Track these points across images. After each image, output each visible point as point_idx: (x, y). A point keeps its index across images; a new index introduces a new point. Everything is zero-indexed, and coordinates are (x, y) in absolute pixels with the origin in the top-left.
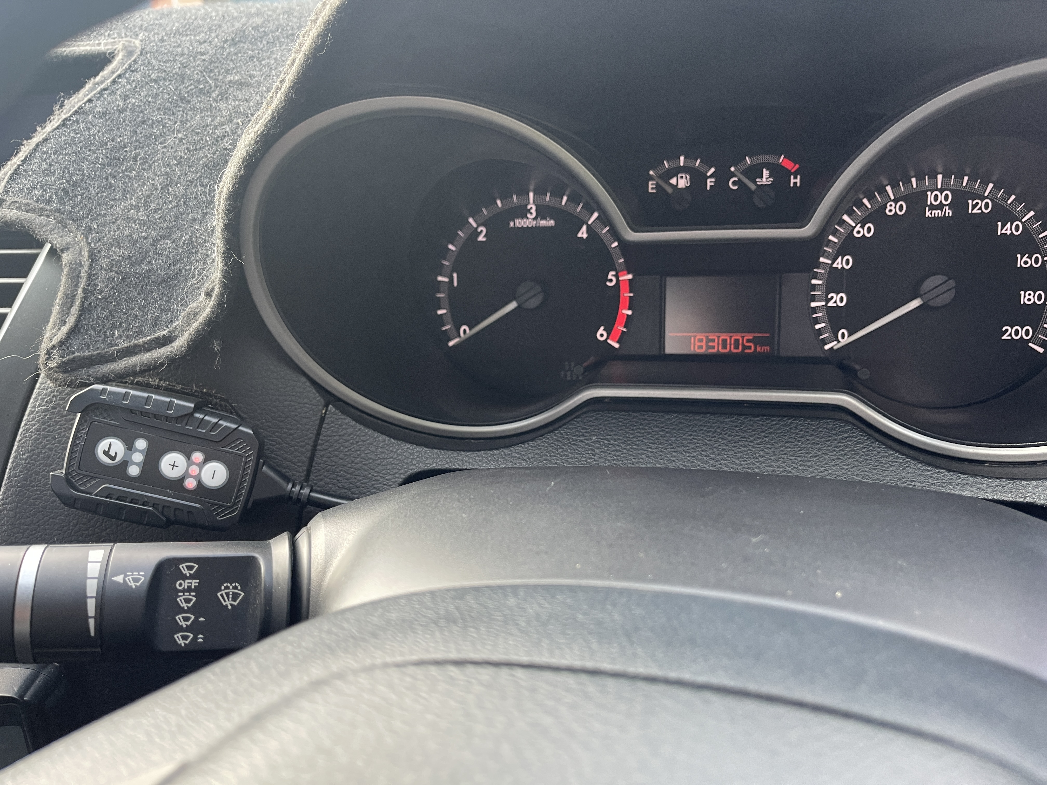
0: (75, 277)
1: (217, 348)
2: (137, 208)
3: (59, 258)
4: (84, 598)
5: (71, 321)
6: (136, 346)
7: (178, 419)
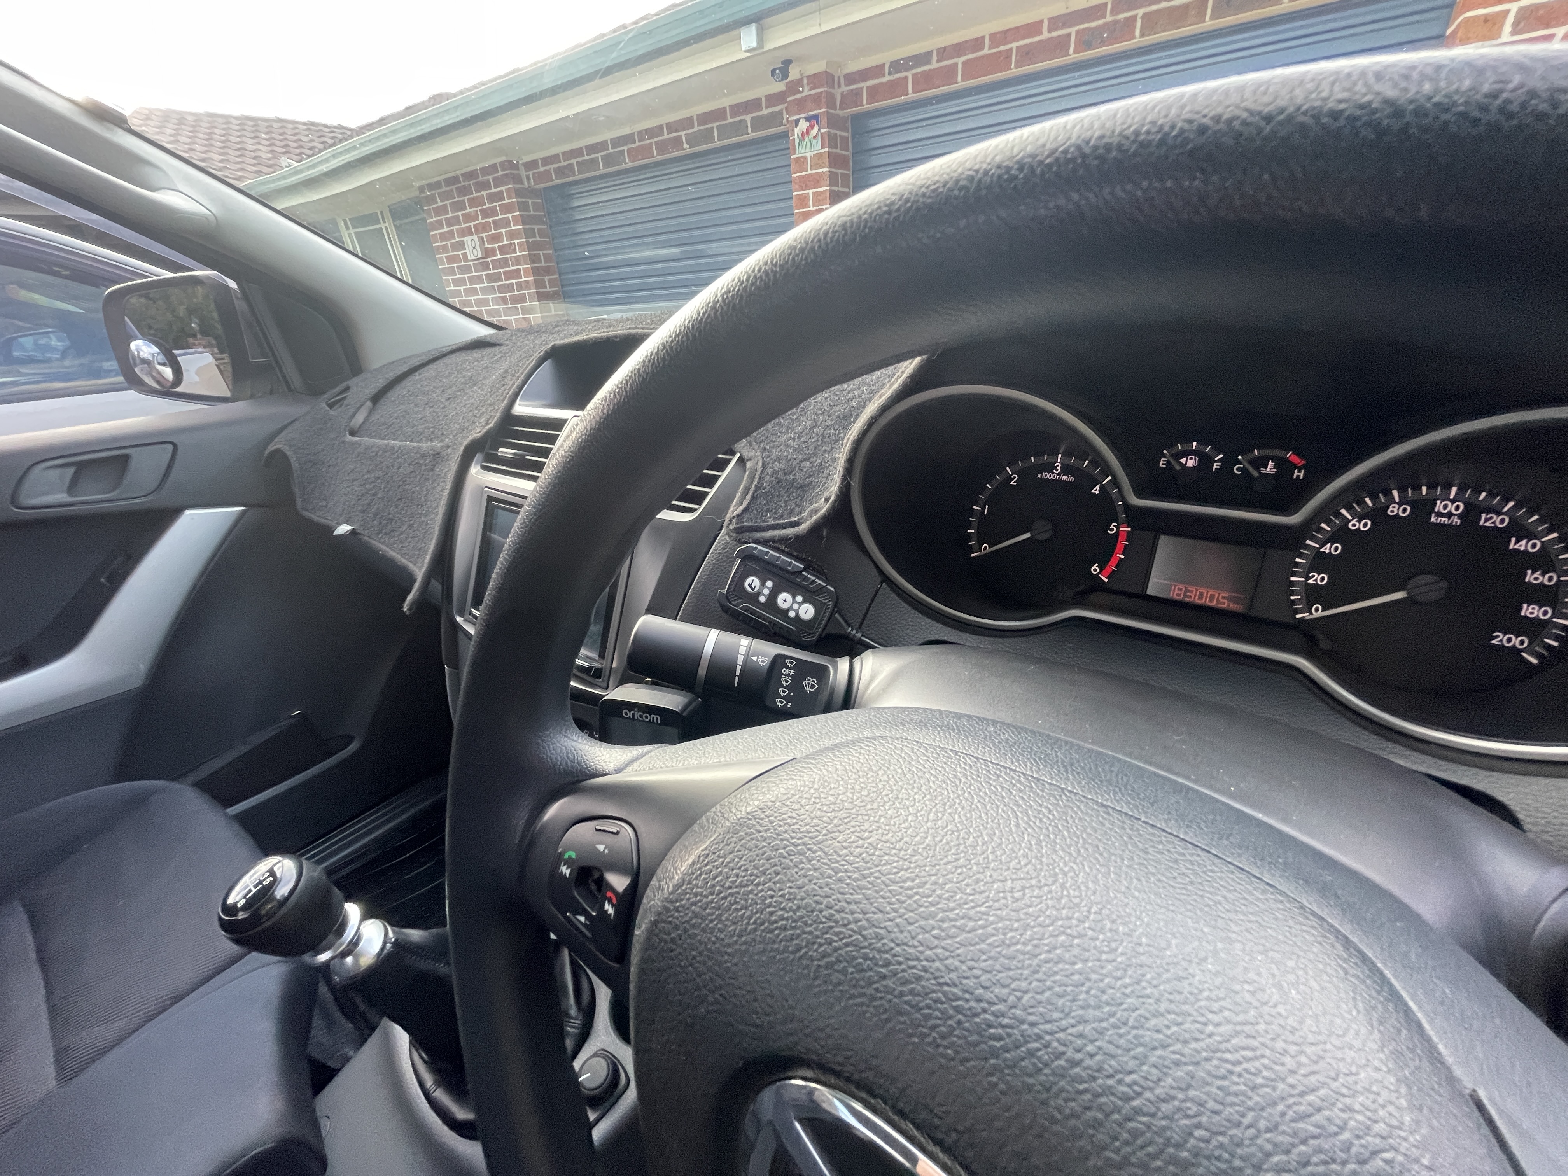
0: (752, 478)
1: (825, 534)
2: (794, 439)
3: (745, 465)
4: (735, 664)
5: (745, 503)
6: (778, 525)
7: (793, 573)
